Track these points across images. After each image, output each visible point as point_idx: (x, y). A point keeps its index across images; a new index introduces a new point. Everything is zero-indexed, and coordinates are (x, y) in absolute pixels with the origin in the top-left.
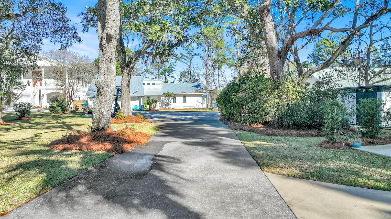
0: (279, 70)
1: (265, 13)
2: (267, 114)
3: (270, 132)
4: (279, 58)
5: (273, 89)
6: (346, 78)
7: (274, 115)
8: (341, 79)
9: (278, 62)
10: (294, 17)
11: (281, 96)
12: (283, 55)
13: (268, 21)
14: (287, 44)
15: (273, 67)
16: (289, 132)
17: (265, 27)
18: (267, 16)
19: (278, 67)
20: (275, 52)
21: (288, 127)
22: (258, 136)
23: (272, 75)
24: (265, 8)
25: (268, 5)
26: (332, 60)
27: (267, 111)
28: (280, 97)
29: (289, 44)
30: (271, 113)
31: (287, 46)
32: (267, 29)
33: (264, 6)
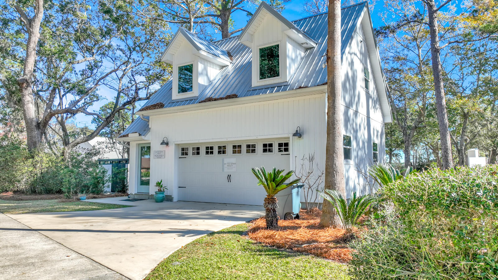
0: (37, 140)
1: (24, 86)
2: (19, 181)
3: (20, 197)
4: (37, 129)
5: (27, 158)
6: (114, 150)
7: (26, 183)
8: (109, 151)
9: (36, 133)
10: (54, 94)
11: (36, 165)
12: (41, 127)
13: (27, 93)
14: (46, 117)
15: (31, 137)
16: (39, 197)
17: (24, 99)
18: (26, 89)
19: (36, 137)
20: (33, 124)
21: (40, 193)
22: (7, 201)
23: (28, 145)
24: (25, 81)
25: (28, 78)
26: (95, 134)
27: (18, 178)
28: (34, 167)
29: (47, 117)
30: (24, 180)
31: (45, 120)
32: (26, 101)
33: (24, 79)
